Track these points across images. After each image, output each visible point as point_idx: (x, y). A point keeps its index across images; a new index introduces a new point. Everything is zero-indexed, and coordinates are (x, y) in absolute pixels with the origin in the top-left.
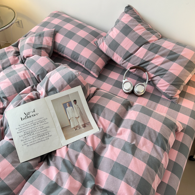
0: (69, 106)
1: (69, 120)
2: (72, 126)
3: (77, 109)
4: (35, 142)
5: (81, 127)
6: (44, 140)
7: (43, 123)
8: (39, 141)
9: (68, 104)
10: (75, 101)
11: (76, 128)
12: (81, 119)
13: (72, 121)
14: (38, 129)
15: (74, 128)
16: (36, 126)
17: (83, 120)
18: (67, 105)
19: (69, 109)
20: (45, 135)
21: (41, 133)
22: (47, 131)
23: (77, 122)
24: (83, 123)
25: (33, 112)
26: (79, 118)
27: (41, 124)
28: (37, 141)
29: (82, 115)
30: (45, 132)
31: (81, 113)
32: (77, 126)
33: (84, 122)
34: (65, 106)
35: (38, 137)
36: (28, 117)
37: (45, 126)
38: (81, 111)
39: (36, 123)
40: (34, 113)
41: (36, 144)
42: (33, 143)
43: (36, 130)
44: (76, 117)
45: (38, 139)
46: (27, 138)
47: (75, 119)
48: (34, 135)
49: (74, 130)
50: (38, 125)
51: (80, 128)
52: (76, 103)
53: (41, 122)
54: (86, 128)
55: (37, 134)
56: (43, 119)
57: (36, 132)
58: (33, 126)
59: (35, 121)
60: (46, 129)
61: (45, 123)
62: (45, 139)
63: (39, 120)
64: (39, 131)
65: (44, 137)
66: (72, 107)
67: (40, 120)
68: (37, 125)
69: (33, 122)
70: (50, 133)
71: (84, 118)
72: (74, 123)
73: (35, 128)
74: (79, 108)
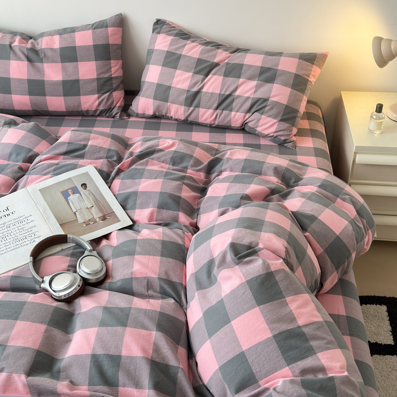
0: (73, 193)
1: (75, 213)
2: (80, 220)
3: (88, 196)
4: (8, 250)
5: (98, 220)
6: (27, 245)
7: (24, 223)
8: (18, 246)
9: (71, 191)
10: (84, 186)
11: (87, 223)
12: (97, 209)
13: (81, 213)
14: (15, 232)
15: (84, 223)
16: (11, 228)
17: (101, 210)
18: (70, 193)
19: (73, 198)
20: (27, 237)
21: (21, 236)
22: (30, 233)
23: (90, 214)
24: (101, 215)
25: (5, 211)
26: (93, 209)
27: (21, 224)
28: (13, 248)
29: (100, 203)
30: (28, 233)
31: (96, 201)
32: (89, 220)
33: (103, 214)
34: (65, 194)
35: (14, 243)
37: (27, 226)
38: (97, 197)
39: (12, 225)
40: (8, 212)
41: (10, 252)
42: (5, 251)
43: (12, 234)
44: (87, 208)
45: (14, 245)
47: (85, 211)
48: (7, 241)
49: (85, 226)
50: (15, 227)
51: (95, 222)
52: (86, 187)
53: (20, 223)
54: (106, 221)
55: (13, 239)
56: (24, 217)
57: (11, 237)
58: (6, 230)
59: (10, 223)
60: (30, 230)
61: (28, 222)
62: (27, 242)
63: (17, 220)
64: (17, 235)
65: (26, 240)
66: (78, 195)
67: (19, 219)
68: (13, 227)
69: (6, 224)
70: (37, 233)
71: (102, 207)
72: (84, 216)
73: (10, 231)
74: (93, 194)
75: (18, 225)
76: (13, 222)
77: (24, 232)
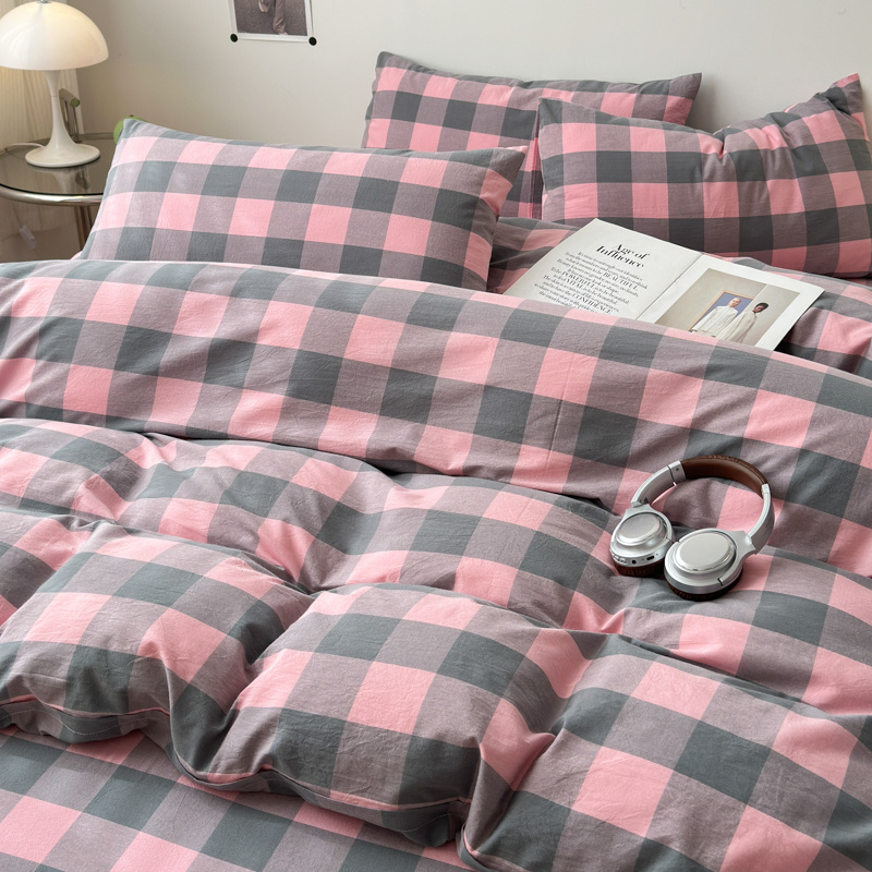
0: (734, 306)
7: (626, 287)
9: (737, 300)
10: (762, 307)
14: (600, 287)
16: (607, 279)
19: (724, 311)
20: (599, 306)
21: (596, 297)
22: (611, 304)
27: (621, 285)
30: (607, 302)
34: (724, 299)
36: (615, 255)
37: (621, 294)
39: (614, 276)
42: (558, 297)
43: (596, 285)
46: (560, 281)
48: (578, 289)
50: (613, 282)
52: (760, 312)
53: (623, 282)
55: (585, 292)
56: (638, 281)
57: (588, 288)
58: (600, 276)
59: (617, 272)
60: (615, 300)
61: (632, 290)
63: (627, 276)
64: (597, 292)
66: (736, 312)
67: (630, 278)
68: (611, 280)
69: (611, 270)
73: (598, 281)
74: (751, 327)
75: (617, 282)
76: (620, 274)
77: (607, 296)
